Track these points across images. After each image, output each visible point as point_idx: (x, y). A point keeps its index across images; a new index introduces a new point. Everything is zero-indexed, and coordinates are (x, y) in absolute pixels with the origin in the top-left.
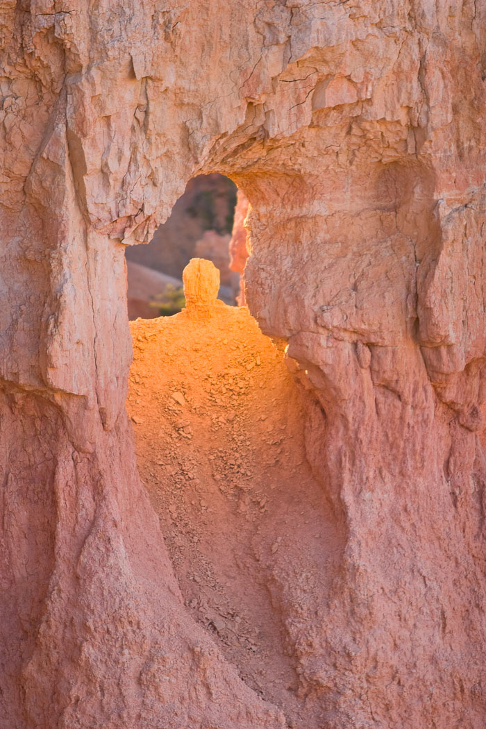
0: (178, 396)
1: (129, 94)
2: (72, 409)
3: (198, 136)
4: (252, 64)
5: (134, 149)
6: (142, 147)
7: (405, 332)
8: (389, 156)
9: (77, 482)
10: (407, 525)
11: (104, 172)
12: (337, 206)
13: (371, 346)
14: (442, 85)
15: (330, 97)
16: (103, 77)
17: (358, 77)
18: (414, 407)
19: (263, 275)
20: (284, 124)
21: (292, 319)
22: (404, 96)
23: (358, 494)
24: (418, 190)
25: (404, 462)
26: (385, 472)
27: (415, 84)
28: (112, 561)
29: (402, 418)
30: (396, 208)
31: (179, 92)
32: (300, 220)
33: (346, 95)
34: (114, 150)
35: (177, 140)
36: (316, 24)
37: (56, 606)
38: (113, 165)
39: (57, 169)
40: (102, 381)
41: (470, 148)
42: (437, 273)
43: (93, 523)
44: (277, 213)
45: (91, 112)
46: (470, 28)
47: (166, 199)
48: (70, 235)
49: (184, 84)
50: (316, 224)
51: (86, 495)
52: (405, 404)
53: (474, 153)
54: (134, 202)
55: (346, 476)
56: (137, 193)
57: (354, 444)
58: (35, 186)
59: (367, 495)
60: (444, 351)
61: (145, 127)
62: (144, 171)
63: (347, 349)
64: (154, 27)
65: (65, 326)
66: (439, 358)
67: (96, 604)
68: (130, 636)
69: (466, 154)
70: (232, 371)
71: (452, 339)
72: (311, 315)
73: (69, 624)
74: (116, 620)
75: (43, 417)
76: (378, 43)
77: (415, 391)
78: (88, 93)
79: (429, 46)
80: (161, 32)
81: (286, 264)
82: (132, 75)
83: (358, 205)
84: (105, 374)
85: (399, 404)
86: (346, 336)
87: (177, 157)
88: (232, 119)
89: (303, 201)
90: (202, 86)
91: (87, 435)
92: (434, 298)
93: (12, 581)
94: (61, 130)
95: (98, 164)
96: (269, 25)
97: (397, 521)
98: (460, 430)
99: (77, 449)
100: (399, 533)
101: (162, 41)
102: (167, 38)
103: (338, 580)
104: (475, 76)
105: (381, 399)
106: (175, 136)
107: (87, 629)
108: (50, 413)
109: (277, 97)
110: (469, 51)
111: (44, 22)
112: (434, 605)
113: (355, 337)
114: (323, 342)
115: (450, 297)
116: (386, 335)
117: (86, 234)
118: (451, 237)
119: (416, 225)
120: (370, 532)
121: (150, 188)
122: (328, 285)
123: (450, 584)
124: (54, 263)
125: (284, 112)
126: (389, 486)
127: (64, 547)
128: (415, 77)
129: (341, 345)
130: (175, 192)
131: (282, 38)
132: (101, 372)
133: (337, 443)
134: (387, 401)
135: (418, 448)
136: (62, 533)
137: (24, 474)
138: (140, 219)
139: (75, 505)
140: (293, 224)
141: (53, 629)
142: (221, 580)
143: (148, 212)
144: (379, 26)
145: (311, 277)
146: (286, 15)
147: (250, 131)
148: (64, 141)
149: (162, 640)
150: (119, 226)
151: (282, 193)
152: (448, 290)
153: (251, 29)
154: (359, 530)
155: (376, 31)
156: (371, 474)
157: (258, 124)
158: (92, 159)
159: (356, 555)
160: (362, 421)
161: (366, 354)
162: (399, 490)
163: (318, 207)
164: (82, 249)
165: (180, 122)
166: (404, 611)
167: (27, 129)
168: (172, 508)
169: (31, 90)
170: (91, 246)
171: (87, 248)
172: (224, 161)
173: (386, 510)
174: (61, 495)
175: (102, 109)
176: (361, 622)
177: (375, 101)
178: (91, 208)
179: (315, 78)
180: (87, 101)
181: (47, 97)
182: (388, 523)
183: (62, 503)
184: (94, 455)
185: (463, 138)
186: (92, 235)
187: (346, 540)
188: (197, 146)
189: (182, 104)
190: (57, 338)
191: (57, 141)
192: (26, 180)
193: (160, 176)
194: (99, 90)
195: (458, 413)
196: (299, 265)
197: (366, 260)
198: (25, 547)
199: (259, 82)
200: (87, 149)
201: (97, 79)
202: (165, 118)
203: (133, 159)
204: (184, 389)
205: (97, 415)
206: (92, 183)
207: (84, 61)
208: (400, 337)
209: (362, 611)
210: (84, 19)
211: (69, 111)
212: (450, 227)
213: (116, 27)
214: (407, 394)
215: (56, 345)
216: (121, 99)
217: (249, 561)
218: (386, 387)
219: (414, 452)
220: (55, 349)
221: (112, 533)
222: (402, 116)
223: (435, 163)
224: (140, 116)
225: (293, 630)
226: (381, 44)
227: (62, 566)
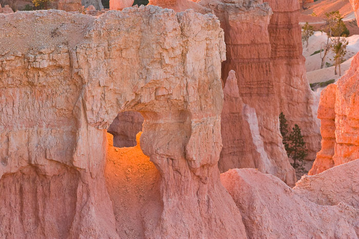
0: (129, 169)
1: (100, 90)
2: (82, 172)
3: (120, 102)
4: (136, 83)
5: (101, 105)
6: (104, 104)
7: (182, 157)
8: (180, 108)
9: (83, 191)
10: (181, 209)
11: (92, 110)
12: (167, 121)
13: (172, 159)
14: (193, 91)
15: (160, 93)
16: (92, 86)
17: (168, 88)
18: (184, 177)
19: (144, 138)
20: (146, 99)
21: (150, 151)
22: (182, 93)
23: (167, 199)
24: (188, 118)
25: (181, 191)
26: (176, 194)
27: (185, 90)
28: (90, 213)
29: (181, 179)
30: (183, 123)
31: (115, 90)
32: (156, 124)
33: (165, 92)
34: (95, 105)
35: (115, 102)
36: (153, 74)
37: (75, 224)
38: (95, 109)
39: (79, 109)
40: (91, 165)
41: (205, 107)
42: (190, 141)
43: (86, 203)
44: (151, 122)
45: (88, 95)
46: (207, 75)
47: (111, 118)
48: (82, 127)
49: (116, 88)
50: (160, 125)
51: (85, 195)
52: (182, 176)
53: (206, 109)
54: (102, 119)
55: (164, 194)
56: (102, 116)
57: (167, 185)
58: (74, 113)
59: (170, 200)
60: (193, 162)
61: (104, 99)
62: (104, 110)
63: (165, 160)
64: (106, 73)
65: (78, 150)
66: (191, 164)
67: (84, 224)
68: (92, 233)
69: (203, 109)
70: (146, 163)
71: (194, 159)
72: (155, 150)
73: (77, 229)
74: (89, 229)
75: (76, 174)
76: (173, 79)
77: (185, 172)
78: (87, 89)
79: (189, 80)
80: (108, 74)
81: (151, 136)
82: (100, 85)
83: (173, 121)
84: (92, 163)
85: (180, 175)
86: (165, 156)
87: (115, 107)
88: (130, 97)
89: (157, 119)
90: (122, 89)
91: (86, 179)
92: (188, 148)
93: (66, 217)
94: (80, 99)
95: (90, 108)
96: (141, 73)
97: (178, 207)
98: (202, 183)
99: (83, 183)
100: (178, 210)
101: (109, 77)
102: (110, 76)
103: (159, 222)
104: (206, 88)
105: (175, 174)
106: (114, 101)
107: (81, 230)
108: (77, 173)
109: (144, 92)
110: (206, 81)
111: (76, 71)
112: (186, 230)
113: (167, 157)
114: (158, 158)
115: (193, 148)
116: (176, 156)
117: (87, 126)
118: (194, 132)
119: (187, 128)
120: (170, 210)
121: (106, 115)
122: (161, 142)
123: (193, 225)
124: (77, 134)
125: (146, 96)
126: (177, 198)
127: (78, 209)
128: (185, 88)
129: (163, 159)
130: (114, 116)
131: (144, 77)
132: (90, 163)
133: (163, 185)
134: (177, 175)
135: (185, 188)
136: (78, 205)
137: (70, 188)
138: (103, 123)
139: (82, 198)
140: (154, 125)
141: (73, 230)
142: (132, 220)
143: (105, 121)
144: (173, 74)
145: (156, 140)
146: (146, 71)
147: (137, 101)
148: (81, 102)
149: (102, 235)
150: (97, 124)
151: (152, 117)
152: (193, 146)
153: (136, 75)
154: (166, 209)
155: (172, 76)
156: (172, 194)
157: (139, 99)
158: (88, 107)
159: (164, 215)
160: (169, 180)
161: (171, 162)
162: (180, 199)
163: (161, 121)
164: (86, 130)
165: (116, 97)
166: (177, 232)
167: (73, 98)
168: (122, 200)
169: (75, 88)
170: (89, 129)
171: (88, 130)
172: (132, 108)
173: (175, 204)
174: (78, 195)
175: (91, 94)
176: (164, 233)
177: (173, 94)
178: (88, 119)
179: (155, 87)
180: (87, 92)
181: (78, 90)
182: (176, 207)
183: (78, 197)
184: (88, 184)
185: (202, 104)
186: (89, 126)
187: (162, 211)
188: (120, 104)
189: (116, 93)
190: (76, 153)
191: (79, 102)
192: (72, 111)
193: (109, 112)
194: (90, 89)
195: (201, 179)
196: (154, 137)
197: (173, 136)
198: (69, 208)
199: (138, 88)
200: (87, 104)
201: (90, 86)
202: (110, 96)
203: (101, 107)
204: (132, 167)
205: (89, 174)
206: (88, 113)
207: (86, 81)
208: (180, 157)
209: (165, 231)
210: (86, 70)
211: (83, 94)
212: (194, 129)
213: (95, 73)
214: (182, 173)
215: (75, 155)
216: (97, 91)
217: (139, 215)
218: (177, 171)
219: (184, 189)
220: (75, 156)
221: (90, 206)
222: (182, 98)
223: (191, 111)
224: (103, 96)
225: (146, 235)
226: (174, 79)
227: (77, 214)
